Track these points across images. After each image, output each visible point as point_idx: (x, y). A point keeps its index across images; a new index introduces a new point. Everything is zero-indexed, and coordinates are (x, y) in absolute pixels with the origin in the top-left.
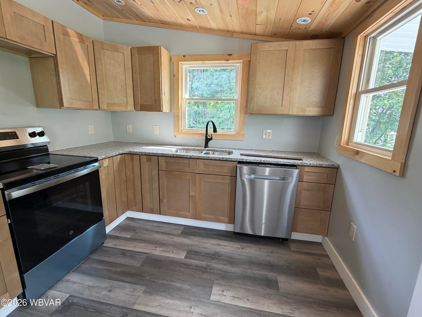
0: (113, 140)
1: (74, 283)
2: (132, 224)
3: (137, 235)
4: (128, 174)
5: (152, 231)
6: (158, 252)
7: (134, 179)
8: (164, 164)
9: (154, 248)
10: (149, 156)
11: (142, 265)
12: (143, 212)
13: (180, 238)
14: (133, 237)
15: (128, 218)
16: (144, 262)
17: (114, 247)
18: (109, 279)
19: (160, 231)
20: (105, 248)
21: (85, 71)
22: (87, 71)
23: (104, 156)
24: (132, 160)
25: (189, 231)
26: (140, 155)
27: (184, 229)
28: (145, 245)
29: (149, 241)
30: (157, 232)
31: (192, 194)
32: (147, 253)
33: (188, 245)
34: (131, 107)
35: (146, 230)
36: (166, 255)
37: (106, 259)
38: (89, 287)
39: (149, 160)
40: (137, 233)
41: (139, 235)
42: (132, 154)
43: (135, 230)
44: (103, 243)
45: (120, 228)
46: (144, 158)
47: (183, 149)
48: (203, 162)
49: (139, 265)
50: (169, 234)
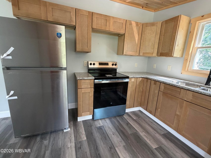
0: (146, 71)
1: (106, 122)
2: (140, 114)
3: (138, 120)
4: (144, 88)
5: (147, 123)
6: (142, 134)
7: (146, 92)
8: (163, 88)
9: (141, 131)
10: (156, 81)
11: (131, 134)
12: (146, 110)
13: (160, 136)
14: (136, 120)
15: (140, 111)
16: (133, 133)
17: (126, 119)
18: (116, 130)
19: (151, 125)
20: (123, 117)
21: (136, 38)
22: (137, 38)
23: (132, 77)
24: (147, 81)
25: (168, 136)
26: (151, 80)
27: (166, 133)
28: (139, 127)
29: (142, 126)
30: (149, 125)
31: (178, 113)
32: (137, 131)
33: (163, 144)
34: (155, 54)
35: (144, 120)
36: (146, 139)
37: (120, 122)
38: (109, 127)
39: (155, 84)
40: (139, 119)
41: (140, 121)
42: (147, 79)
43: (139, 117)
44: (123, 115)
45: (134, 113)
46: (153, 82)
47: (184, 82)
48: (193, 94)
49: (130, 133)
50: (155, 130)
